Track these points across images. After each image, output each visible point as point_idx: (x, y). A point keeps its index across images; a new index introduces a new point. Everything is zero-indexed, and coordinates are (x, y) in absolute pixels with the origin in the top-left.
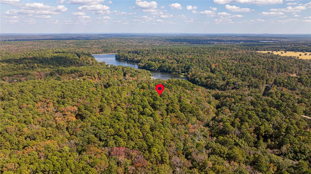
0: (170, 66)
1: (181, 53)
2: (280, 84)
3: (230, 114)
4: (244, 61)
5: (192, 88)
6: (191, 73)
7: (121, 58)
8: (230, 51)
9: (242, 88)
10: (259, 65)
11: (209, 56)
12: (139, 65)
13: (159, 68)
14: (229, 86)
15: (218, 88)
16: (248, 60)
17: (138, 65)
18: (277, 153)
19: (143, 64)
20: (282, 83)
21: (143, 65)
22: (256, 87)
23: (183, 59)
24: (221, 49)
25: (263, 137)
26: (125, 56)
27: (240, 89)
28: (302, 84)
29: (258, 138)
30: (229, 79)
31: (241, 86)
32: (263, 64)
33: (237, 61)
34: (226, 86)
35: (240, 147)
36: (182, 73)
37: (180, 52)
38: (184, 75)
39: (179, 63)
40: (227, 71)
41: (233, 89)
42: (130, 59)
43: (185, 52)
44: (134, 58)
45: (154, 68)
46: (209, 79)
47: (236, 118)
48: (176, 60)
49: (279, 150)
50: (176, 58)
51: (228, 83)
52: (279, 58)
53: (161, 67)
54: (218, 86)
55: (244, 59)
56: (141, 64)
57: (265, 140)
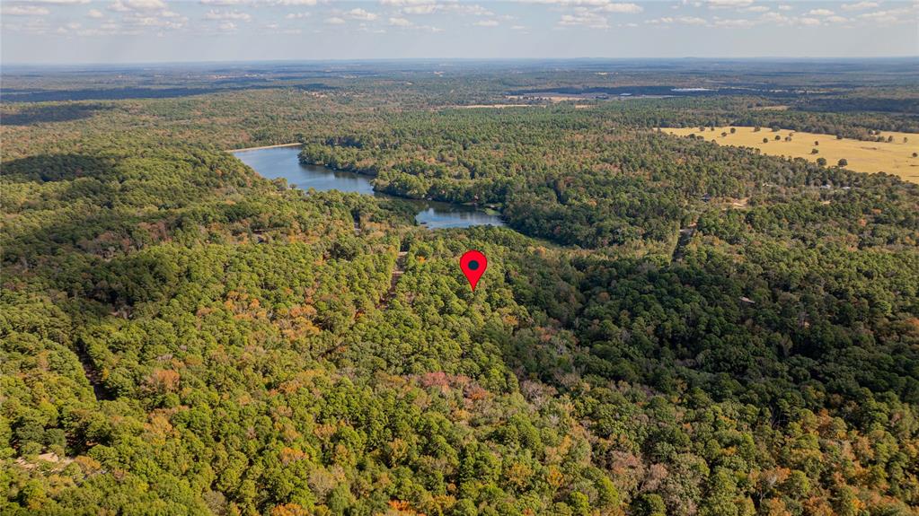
0: (459, 186)
1: (474, 142)
2: (710, 230)
3: (610, 302)
4: (633, 167)
5: (524, 246)
6: (511, 206)
7: (317, 163)
8: (596, 133)
9: (629, 240)
10: (667, 178)
11: (548, 151)
12: (377, 184)
13: (430, 193)
14: (603, 237)
15: (579, 243)
16: (643, 165)
17: (374, 184)
18: (689, 365)
19: (385, 180)
20: (714, 226)
21: (387, 183)
22: (659, 238)
23: (485, 163)
24: (574, 126)
25: (669, 340)
26: (326, 157)
27: (626, 243)
28: (753, 227)
29: (661, 344)
30: (601, 221)
31: (628, 236)
32: (676, 176)
33: (616, 166)
34: (595, 238)
35: (632, 359)
36: (487, 202)
37: (470, 140)
38: (493, 209)
39: (477, 174)
40: (596, 197)
41: (610, 244)
42: (343, 164)
43: (484, 139)
44: (353, 163)
45: (416, 192)
46: (558, 222)
47: (621, 309)
48: (465, 165)
49: (693, 360)
50: (465, 160)
51: (600, 232)
52: (714, 152)
53: (434, 188)
54: (579, 238)
55: (633, 160)
56: (382, 182)
57: (673, 347)
